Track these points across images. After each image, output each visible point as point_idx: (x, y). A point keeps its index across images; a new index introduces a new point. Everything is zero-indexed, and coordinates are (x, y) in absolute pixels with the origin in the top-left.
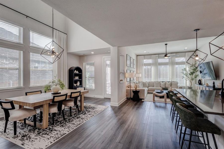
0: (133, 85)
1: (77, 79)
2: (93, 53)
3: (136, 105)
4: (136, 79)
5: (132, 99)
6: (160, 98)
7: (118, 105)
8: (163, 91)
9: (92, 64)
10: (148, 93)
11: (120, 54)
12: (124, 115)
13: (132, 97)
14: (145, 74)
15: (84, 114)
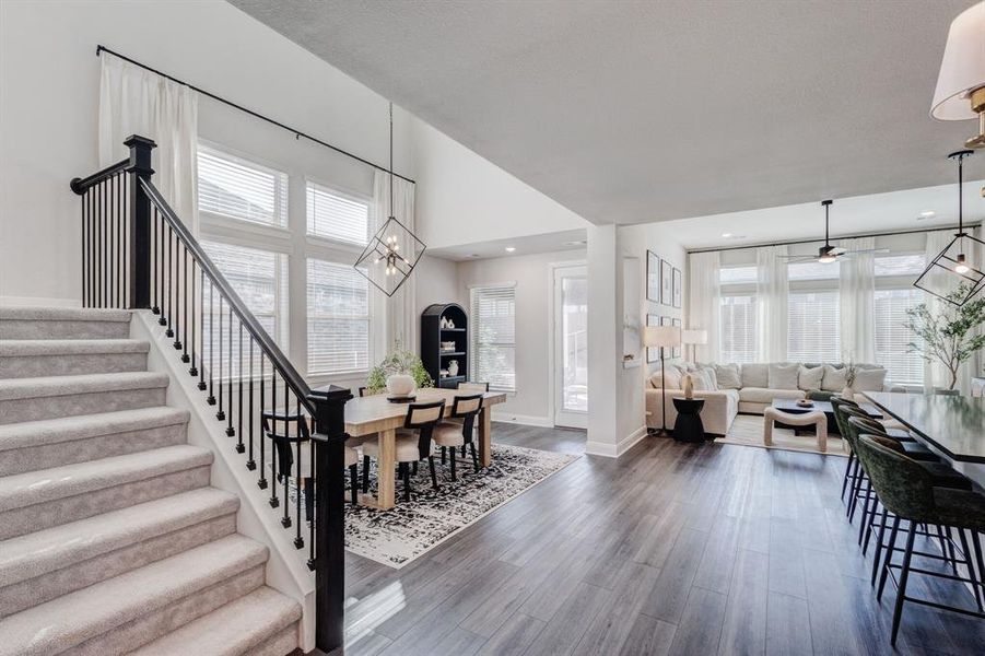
0: (673, 377)
1: (451, 352)
2: (511, 250)
3: (689, 454)
4: (683, 354)
5: (670, 433)
6: (797, 434)
7: (618, 451)
8: (810, 406)
9: (506, 294)
10: (739, 413)
11: (626, 254)
12: (646, 487)
13: (671, 426)
14: (726, 330)
15: (497, 477)
